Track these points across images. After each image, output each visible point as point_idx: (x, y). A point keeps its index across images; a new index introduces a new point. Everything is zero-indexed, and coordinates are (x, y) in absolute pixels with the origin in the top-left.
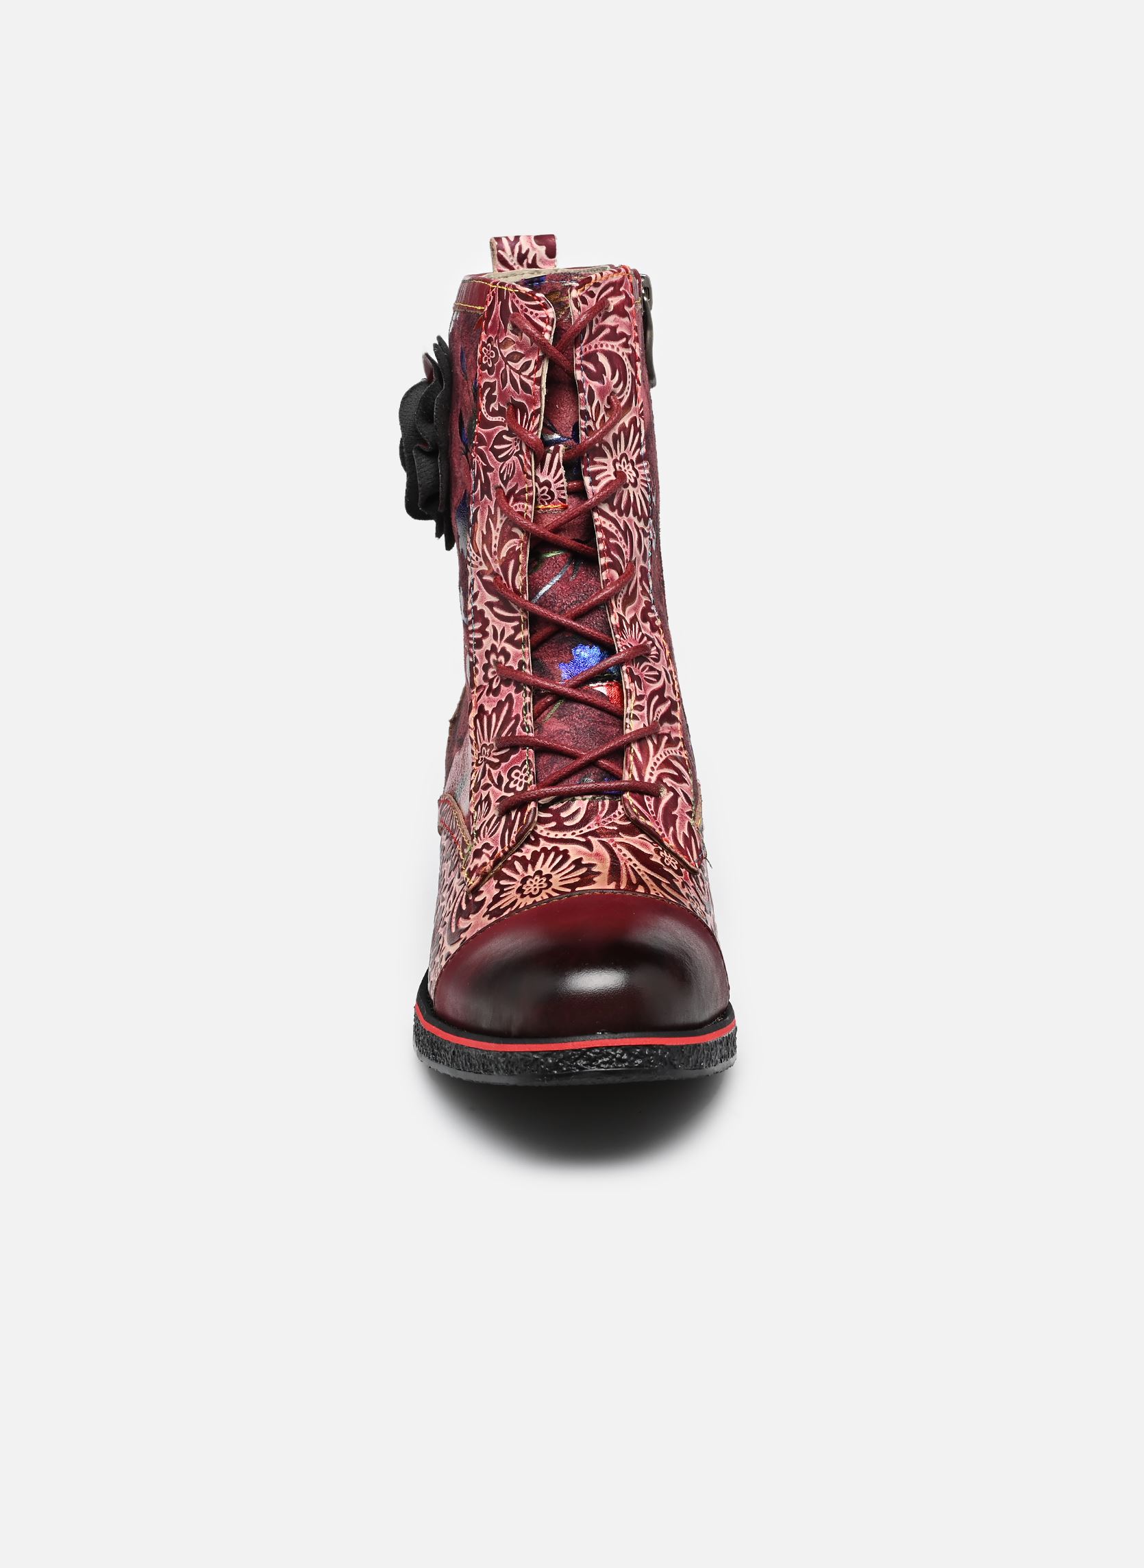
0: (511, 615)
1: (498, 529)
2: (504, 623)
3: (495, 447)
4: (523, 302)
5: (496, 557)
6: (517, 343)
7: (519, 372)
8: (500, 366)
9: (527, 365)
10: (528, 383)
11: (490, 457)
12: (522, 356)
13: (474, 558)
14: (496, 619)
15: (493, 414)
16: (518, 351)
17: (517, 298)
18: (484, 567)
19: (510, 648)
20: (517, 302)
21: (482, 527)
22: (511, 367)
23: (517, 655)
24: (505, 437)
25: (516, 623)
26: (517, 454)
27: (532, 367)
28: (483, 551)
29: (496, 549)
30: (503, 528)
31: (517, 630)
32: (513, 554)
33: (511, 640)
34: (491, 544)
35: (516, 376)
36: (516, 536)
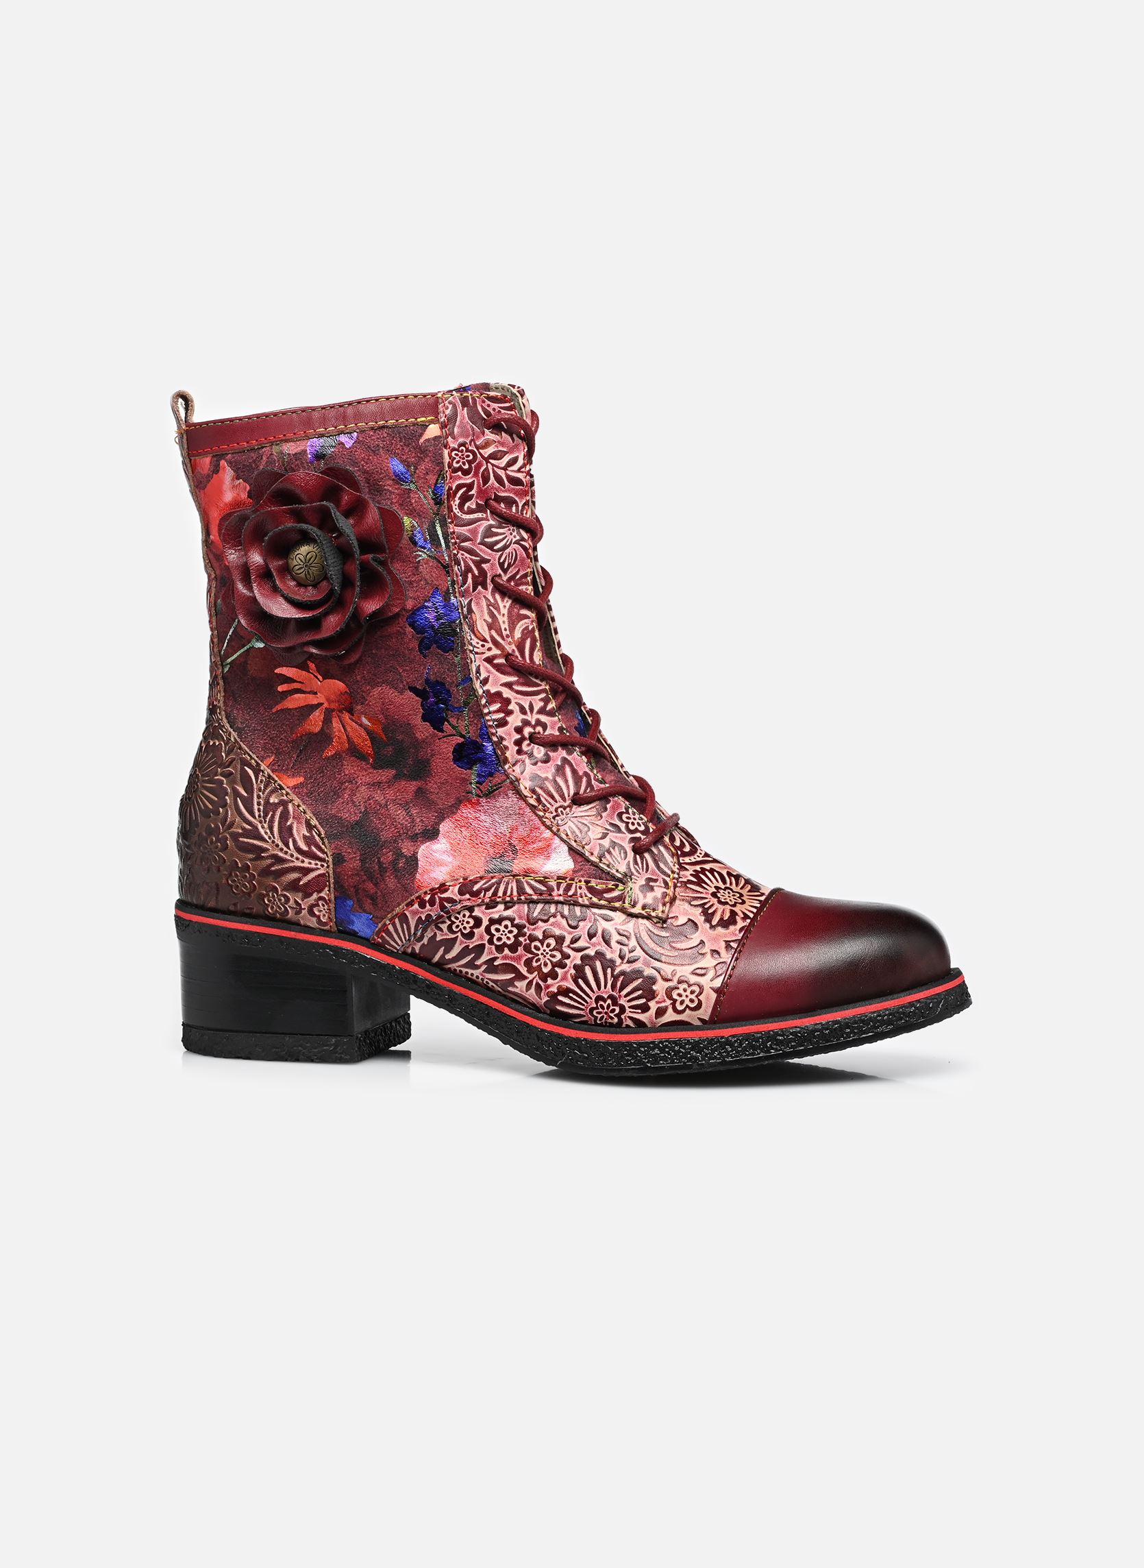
0: (535, 689)
1: (504, 615)
2: (529, 698)
3: (485, 540)
4: (496, 406)
5: (510, 639)
6: (499, 442)
7: (505, 469)
8: (479, 466)
9: (514, 461)
10: (518, 476)
11: (481, 550)
12: (506, 453)
13: (479, 646)
14: (519, 696)
15: (471, 511)
16: (501, 449)
17: (488, 402)
18: (495, 651)
19: (543, 718)
20: (489, 406)
21: (482, 616)
22: (493, 465)
23: (554, 724)
24: (493, 530)
25: (543, 695)
26: (517, 542)
27: (520, 462)
28: (492, 637)
29: (508, 632)
30: (509, 612)
31: (546, 701)
32: (527, 633)
33: (542, 711)
34: (501, 629)
35: (502, 473)
36: (527, 617)
